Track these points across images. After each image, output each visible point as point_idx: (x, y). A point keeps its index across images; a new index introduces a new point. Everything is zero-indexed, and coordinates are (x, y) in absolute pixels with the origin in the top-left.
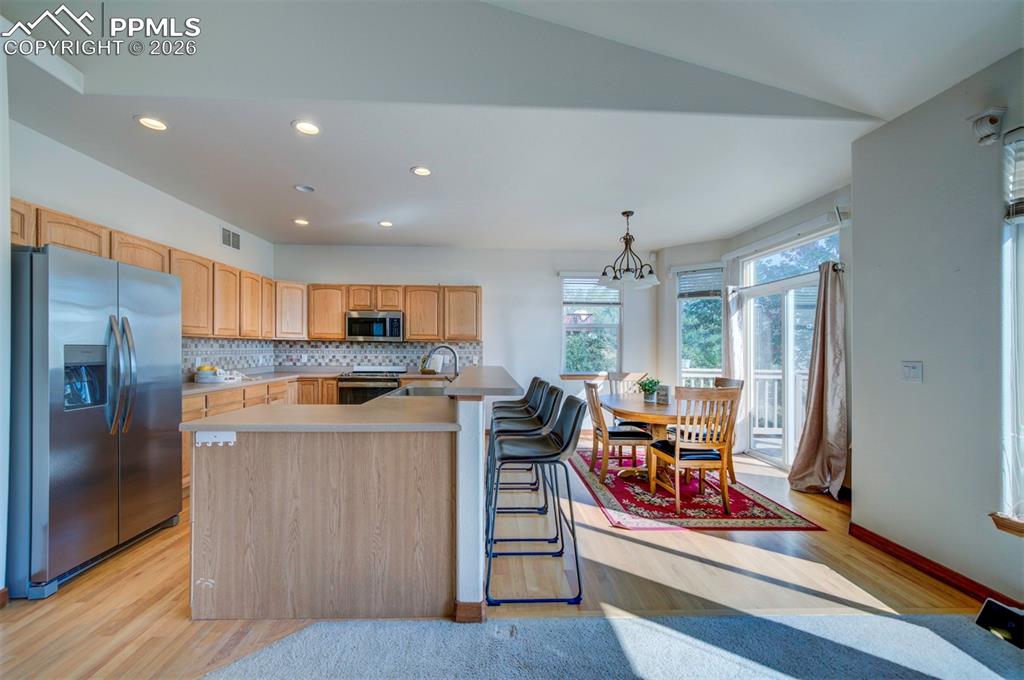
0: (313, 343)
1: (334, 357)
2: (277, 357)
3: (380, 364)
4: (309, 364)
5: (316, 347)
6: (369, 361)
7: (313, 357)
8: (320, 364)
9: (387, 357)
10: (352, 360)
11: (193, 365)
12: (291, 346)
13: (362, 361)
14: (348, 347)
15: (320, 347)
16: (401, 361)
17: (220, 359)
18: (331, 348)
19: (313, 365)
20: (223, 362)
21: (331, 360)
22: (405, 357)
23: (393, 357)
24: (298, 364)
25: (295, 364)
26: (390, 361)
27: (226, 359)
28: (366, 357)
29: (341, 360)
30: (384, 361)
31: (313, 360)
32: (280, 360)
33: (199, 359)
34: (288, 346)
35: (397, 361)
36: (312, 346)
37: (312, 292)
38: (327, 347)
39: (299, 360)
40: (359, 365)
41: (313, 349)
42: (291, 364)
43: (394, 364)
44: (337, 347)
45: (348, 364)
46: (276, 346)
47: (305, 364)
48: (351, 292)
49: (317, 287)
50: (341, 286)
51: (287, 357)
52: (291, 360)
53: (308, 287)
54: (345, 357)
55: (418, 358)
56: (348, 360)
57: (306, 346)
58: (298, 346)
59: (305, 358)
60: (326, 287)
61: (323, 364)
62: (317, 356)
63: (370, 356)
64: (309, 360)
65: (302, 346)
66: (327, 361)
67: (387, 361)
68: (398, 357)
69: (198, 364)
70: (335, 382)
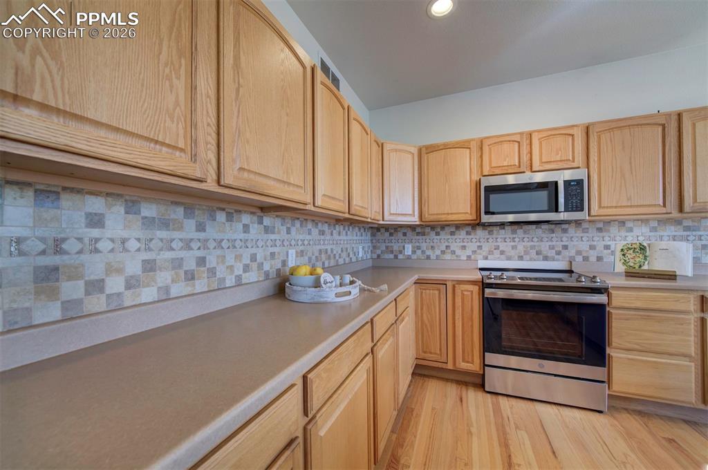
0: (419, 230)
1: (447, 247)
2: (374, 247)
3: (521, 258)
4: (414, 257)
5: (423, 234)
6: (502, 253)
7: (419, 248)
8: (428, 257)
9: (532, 247)
10: (474, 252)
11: (284, 263)
12: (391, 234)
13: (491, 252)
14: (468, 233)
15: (429, 234)
16: (558, 253)
17: (320, 251)
18: (444, 235)
19: (419, 259)
20: (323, 256)
21: (443, 252)
22: (565, 247)
23: (544, 246)
24: (400, 257)
25: (396, 257)
26: (538, 253)
27: (326, 251)
28: (497, 248)
29: (458, 252)
30: (526, 253)
31: (419, 252)
32: (379, 252)
33: (292, 252)
34: (387, 234)
35: (552, 253)
36: (418, 234)
37: (425, 157)
38: (438, 234)
39: (401, 252)
40: (486, 258)
41: (420, 237)
42: (392, 256)
43: (546, 258)
44: (452, 234)
45: (469, 257)
46: (373, 235)
47: (409, 257)
48: (486, 149)
49: (431, 149)
50: (469, 141)
51: (387, 247)
52: (392, 252)
53: (420, 150)
54: (464, 247)
55: (592, 247)
56: (469, 252)
57: (409, 233)
58: (400, 235)
59: (408, 249)
60: (446, 147)
61: (432, 257)
62: (424, 246)
63: (503, 246)
64: (414, 252)
65: (405, 234)
66: (438, 252)
67: (533, 252)
68: (552, 248)
69: (291, 263)
70: (475, 289)
